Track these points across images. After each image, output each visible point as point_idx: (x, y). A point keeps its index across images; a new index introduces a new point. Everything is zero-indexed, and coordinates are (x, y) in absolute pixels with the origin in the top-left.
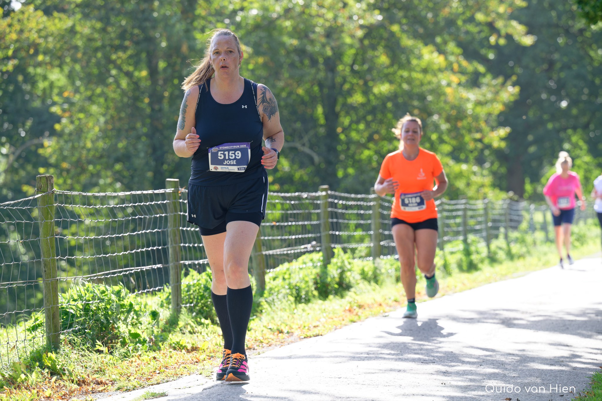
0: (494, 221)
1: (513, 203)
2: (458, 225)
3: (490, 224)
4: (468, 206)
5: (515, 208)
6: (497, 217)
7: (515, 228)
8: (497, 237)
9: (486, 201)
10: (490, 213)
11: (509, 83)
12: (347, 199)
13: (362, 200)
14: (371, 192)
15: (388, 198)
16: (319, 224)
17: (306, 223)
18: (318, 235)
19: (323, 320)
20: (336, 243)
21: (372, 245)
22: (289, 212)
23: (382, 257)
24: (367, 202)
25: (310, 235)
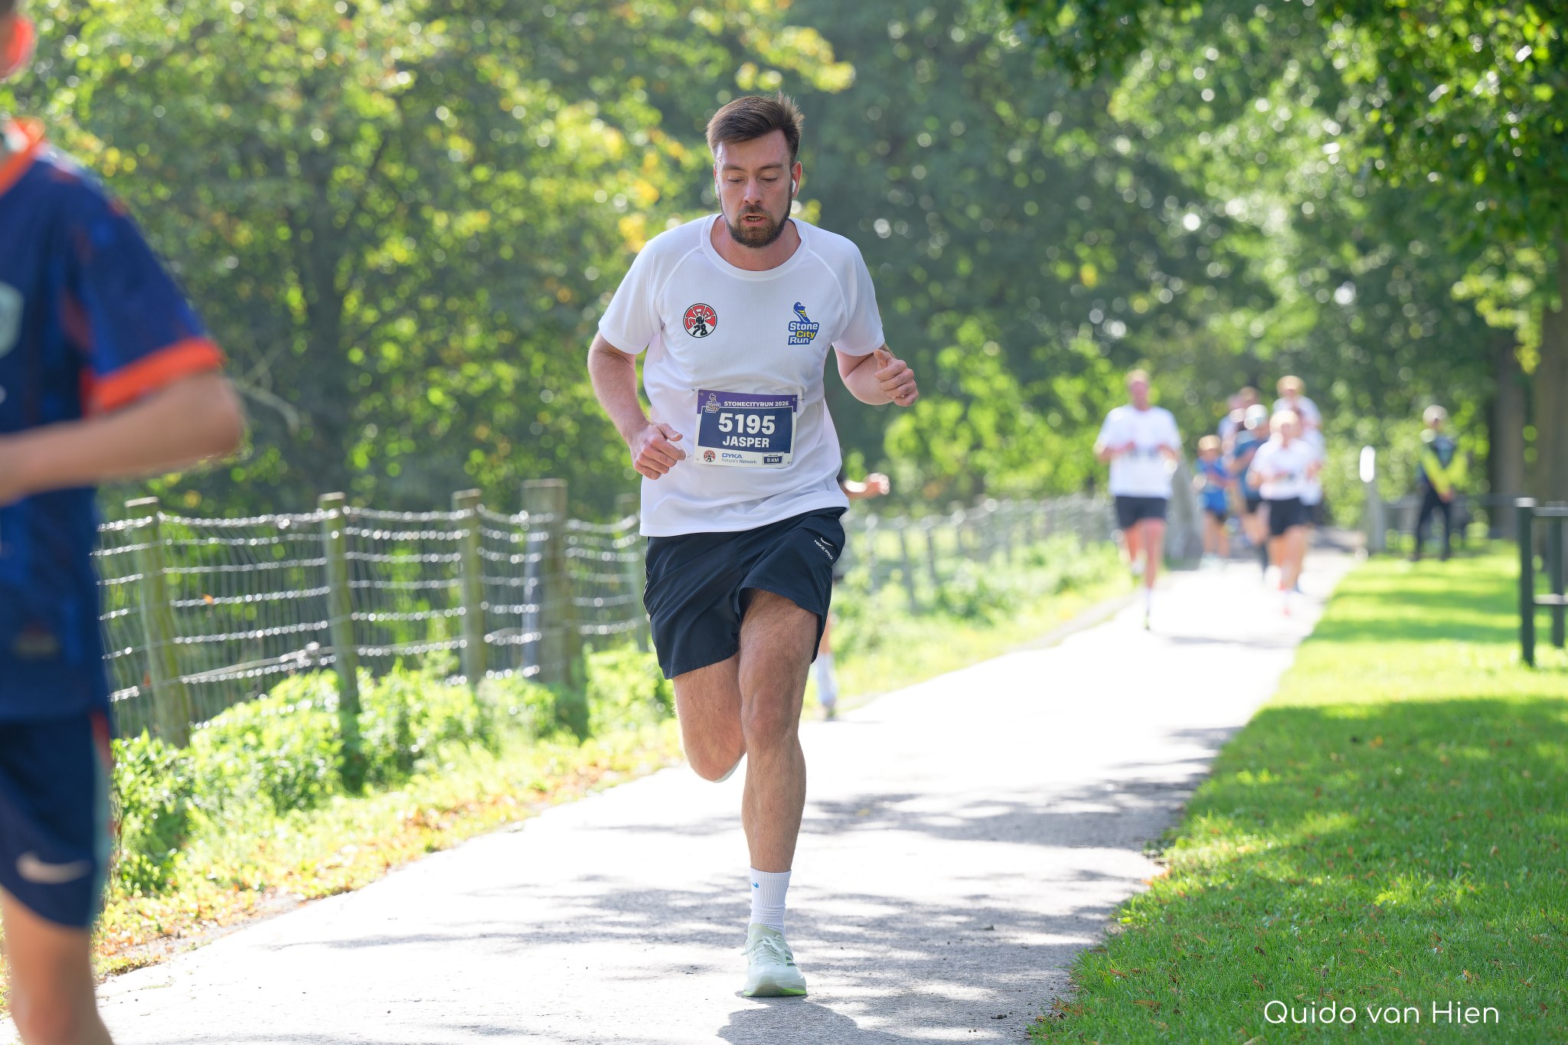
12: (396, 527)
13: (433, 525)
14: (455, 504)
15: (499, 518)
16: (324, 595)
17: (290, 594)
18: (324, 624)
19: (350, 850)
20: (370, 644)
21: (463, 643)
22: (246, 568)
23: (490, 674)
24: (446, 531)
25: (302, 627)
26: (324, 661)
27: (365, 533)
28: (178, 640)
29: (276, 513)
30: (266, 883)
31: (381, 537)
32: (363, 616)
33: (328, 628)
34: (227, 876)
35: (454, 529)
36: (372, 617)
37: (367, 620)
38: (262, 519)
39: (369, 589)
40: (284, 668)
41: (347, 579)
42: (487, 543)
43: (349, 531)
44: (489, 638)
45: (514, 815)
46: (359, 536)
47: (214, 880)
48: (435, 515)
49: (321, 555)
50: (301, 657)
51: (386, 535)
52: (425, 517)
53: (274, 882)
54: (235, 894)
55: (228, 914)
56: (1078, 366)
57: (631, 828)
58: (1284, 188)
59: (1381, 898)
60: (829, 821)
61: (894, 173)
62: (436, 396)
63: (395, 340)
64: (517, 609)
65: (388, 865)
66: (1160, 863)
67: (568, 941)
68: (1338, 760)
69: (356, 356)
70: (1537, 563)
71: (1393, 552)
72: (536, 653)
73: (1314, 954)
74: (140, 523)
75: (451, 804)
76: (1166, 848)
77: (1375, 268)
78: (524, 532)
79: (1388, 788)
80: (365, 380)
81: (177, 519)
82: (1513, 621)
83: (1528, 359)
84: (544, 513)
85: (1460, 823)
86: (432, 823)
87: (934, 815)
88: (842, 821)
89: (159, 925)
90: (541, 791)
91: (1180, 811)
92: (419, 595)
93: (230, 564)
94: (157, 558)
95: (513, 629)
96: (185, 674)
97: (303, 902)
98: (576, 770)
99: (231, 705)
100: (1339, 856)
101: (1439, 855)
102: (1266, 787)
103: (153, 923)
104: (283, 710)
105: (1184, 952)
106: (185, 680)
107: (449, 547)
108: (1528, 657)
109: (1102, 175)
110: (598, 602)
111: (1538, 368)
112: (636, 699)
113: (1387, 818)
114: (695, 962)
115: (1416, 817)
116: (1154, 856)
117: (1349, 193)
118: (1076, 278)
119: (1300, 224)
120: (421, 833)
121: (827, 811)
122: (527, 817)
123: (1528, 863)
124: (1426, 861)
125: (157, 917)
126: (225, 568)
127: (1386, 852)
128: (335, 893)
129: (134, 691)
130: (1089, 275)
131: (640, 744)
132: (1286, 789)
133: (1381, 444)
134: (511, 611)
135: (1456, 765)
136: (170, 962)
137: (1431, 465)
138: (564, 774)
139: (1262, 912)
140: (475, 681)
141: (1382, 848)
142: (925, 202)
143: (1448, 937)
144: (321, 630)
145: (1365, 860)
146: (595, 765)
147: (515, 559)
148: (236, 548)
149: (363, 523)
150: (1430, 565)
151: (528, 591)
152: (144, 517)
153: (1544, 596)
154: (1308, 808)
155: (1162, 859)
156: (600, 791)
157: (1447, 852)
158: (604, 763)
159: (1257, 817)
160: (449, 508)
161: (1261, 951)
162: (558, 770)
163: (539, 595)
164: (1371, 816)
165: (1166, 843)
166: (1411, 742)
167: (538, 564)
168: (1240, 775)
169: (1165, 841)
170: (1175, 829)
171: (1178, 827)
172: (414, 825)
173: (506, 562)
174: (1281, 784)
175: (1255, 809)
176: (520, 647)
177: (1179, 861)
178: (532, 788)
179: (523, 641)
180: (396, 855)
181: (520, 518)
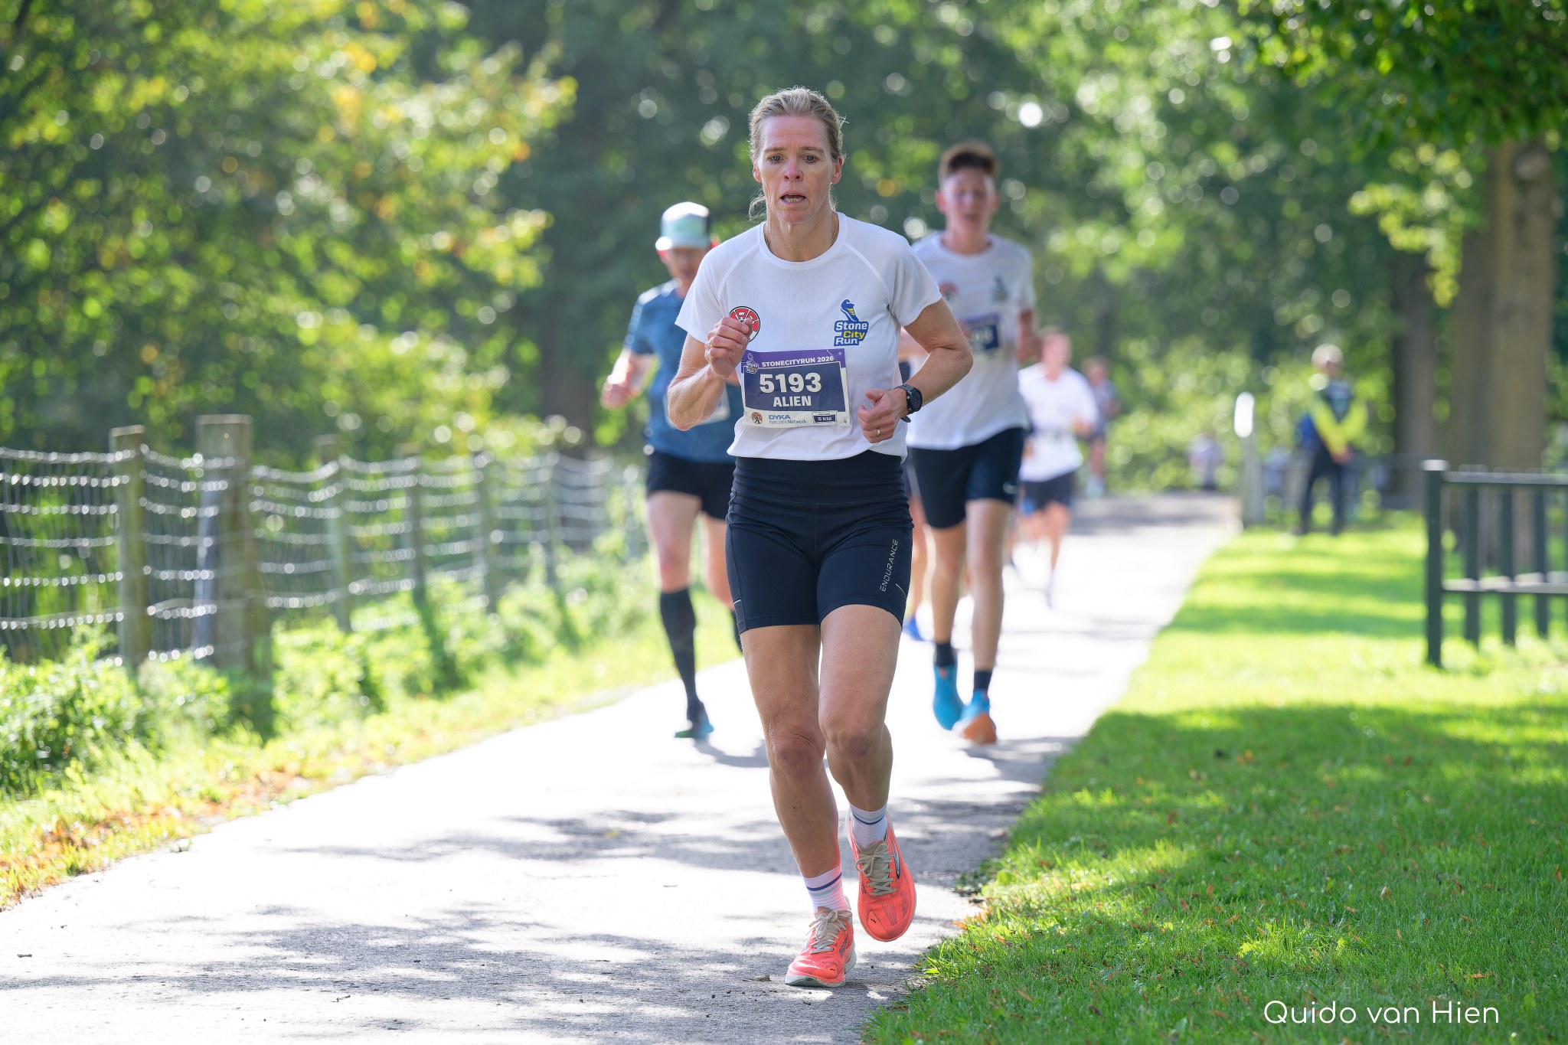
0: (509, 525)
1: (571, 464)
2: (397, 542)
3: (497, 537)
4: (425, 480)
5: (575, 480)
6: (519, 513)
7: (581, 546)
8: (520, 575)
9: (483, 461)
10: (496, 495)
11: (538, 68)
12: (38, 470)
13: (85, 469)
14: (113, 443)
20: (4, 615)
21: (120, 616)
23: (152, 654)
24: (101, 477)
27: (2, 477)
31: (20, 484)
35: (110, 475)
36: (7, 581)
42: (151, 492)
44: (152, 610)
45: (180, 830)
48: (87, 457)
51: (26, 480)
52: (74, 458)
57: (323, 850)
58: (1149, 72)
59: (1246, 948)
60: (570, 844)
61: (668, 41)
62: (93, 308)
63: (43, 236)
64: (188, 575)
65: (22, 890)
66: (976, 902)
67: (242, 988)
68: (1199, 778)
70: (1449, 540)
71: (1272, 525)
72: (212, 630)
73: (1161, 1015)
75: (101, 814)
76: (984, 884)
77: (1258, 172)
78: (198, 480)
79: (1258, 814)
82: (1417, 611)
83: (1444, 289)
84: (223, 457)
85: (1345, 855)
86: (77, 838)
87: (700, 840)
88: (585, 845)
90: (214, 801)
91: (1002, 838)
95: (183, 601)
98: (257, 777)
100: (1195, 896)
101: (1319, 896)
102: (1107, 811)
105: (1002, 1011)
107: (104, 495)
108: (1434, 657)
109: (923, 50)
110: (289, 568)
111: (1455, 300)
112: (335, 689)
113: (1256, 850)
114: (400, 1015)
115: (1291, 851)
116: (969, 894)
117: (1228, 80)
119: (1167, 114)
120: (62, 851)
121: (567, 832)
122: (194, 833)
123: (1426, 908)
124: (1302, 903)
127: (1252, 893)
131: (340, 747)
132: (1134, 813)
133: (1260, 389)
134: (180, 577)
135: (1341, 788)
137: (1323, 419)
138: (243, 781)
139: (1100, 963)
140: (134, 666)
141: (1248, 886)
142: (702, 78)
145: (1228, 902)
146: (281, 770)
147: (187, 513)
149: (1, 465)
150: (1318, 542)
151: (202, 553)
153: (1456, 582)
154: (1159, 837)
155: (979, 897)
156: (286, 804)
157: (1326, 893)
158: (292, 767)
159: (1096, 848)
160: (105, 449)
161: (1097, 1012)
162: (235, 775)
163: (215, 558)
164: (1235, 849)
165: (984, 878)
166: (1288, 758)
167: (214, 520)
168: (1078, 795)
169: (982, 875)
170: (995, 860)
171: (999, 857)
172: (54, 842)
173: (175, 517)
174: (1128, 808)
175: (1095, 836)
176: (190, 621)
177: (1000, 899)
178: (202, 797)
179: (194, 615)
180: (31, 878)
181: (193, 462)
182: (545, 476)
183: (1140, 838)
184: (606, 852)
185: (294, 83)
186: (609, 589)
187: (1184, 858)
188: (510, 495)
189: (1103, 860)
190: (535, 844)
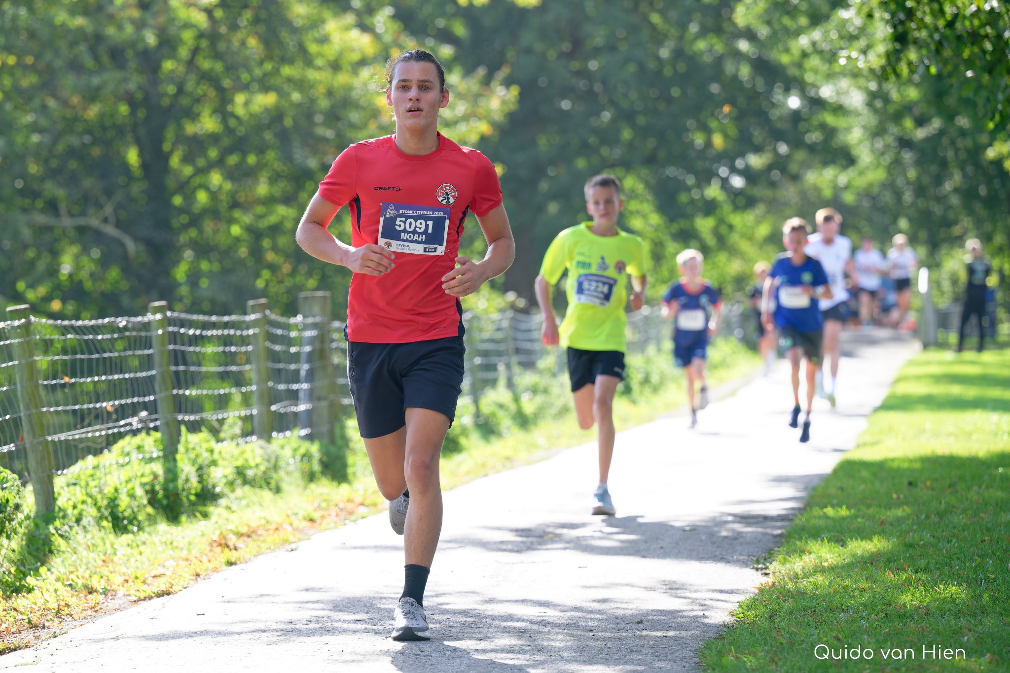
0: (485, 354)
1: (521, 317)
3: (478, 361)
5: (523, 326)
6: (491, 347)
7: (529, 365)
8: (493, 383)
9: (469, 316)
10: (477, 336)
11: (497, 80)
12: (205, 326)
13: (233, 325)
14: (249, 309)
15: (282, 320)
16: (153, 376)
17: (127, 376)
18: (152, 398)
19: (170, 564)
20: (186, 412)
21: (255, 412)
22: (94, 356)
23: (275, 434)
24: (242, 330)
25: (135, 400)
26: (152, 425)
27: (182, 331)
28: (45, 409)
29: (117, 317)
30: (109, 588)
31: (194, 334)
32: (181, 392)
33: (155, 400)
34: (80, 582)
35: (248, 328)
36: (187, 392)
37: (184, 395)
38: (106, 320)
39: (185, 372)
40: (122, 430)
41: (169, 364)
42: (273, 339)
43: (171, 329)
44: (274, 408)
45: (291, 538)
46: (178, 332)
47: (70, 585)
48: (234, 318)
49: (150, 348)
50: (134, 421)
51: (198, 332)
52: (226, 319)
53: (114, 587)
54: (86, 596)
55: (80, 611)
56: (710, 208)
57: (376, 547)
60: (523, 542)
61: (575, 65)
62: (236, 230)
63: (207, 189)
64: (295, 387)
65: (198, 575)
66: (766, 574)
68: (898, 498)
69: (177, 200)
71: (942, 345)
72: (308, 419)
73: (877, 640)
74: (17, 323)
75: (245, 530)
76: (770, 564)
77: (929, 135)
78: (300, 330)
79: (934, 519)
80: (184, 219)
81: (44, 320)
84: (314, 316)
85: (986, 543)
86: (231, 544)
88: (532, 543)
89: (29, 619)
90: (312, 520)
91: (781, 536)
92: (224, 376)
93: (83, 353)
94: (29, 348)
95: (292, 402)
96: (49, 434)
97: (135, 601)
98: (337, 506)
99: (83, 458)
100: (897, 569)
101: (972, 568)
102: (843, 519)
103: (25, 617)
104: (121, 460)
105: (781, 640)
106: (50, 439)
107: (244, 340)
109: (729, 67)
113: (933, 541)
115: (954, 540)
116: (762, 569)
118: (709, 144)
120: (222, 552)
121: (521, 536)
122: (300, 540)
124: (961, 572)
125: (28, 613)
126: (79, 356)
127: (932, 567)
128: (159, 595)
129: (12, 447)
130: (718, 141)
132: (860, 520)
133: (932, 265)
134: (290, 388)
135: (984, 503)
136: (37, 646)
138: (329, 508)
139: (840, 611)
140: (264, 440)
141: (928, 563)
142: (598, 87)
143: (976, 629)
144: (150, 401)
145: (915, 572)
146: (351, 502)
147: (293, 350)
148: (86, 341)
149: (182, 323)
150: (969, 355)
151: (303, 373)
152: (19, 319)
154: (876, 534)
155: (767, 571)
156: (354, 521)
157: (976, 566)
158: (358, 500)
159: (837, 541)
160: (245, 313)
161: (839, 639)
162: (324, 505)
163: (311, 376)
164: (921, 540)
165: (770, 560)
166: (952, 485)
167: (310, 354)
168: (825, 510)
169: (769, 558)
170: (776, 549)
171: (779, 547)
172: (217, 546)
173: (287, 352)
174: (856, 517)
175: (837, 534)
176: (296, 414)
177: (780, 572)
178: (305, 518)
179: (299, 410)
180: (203, 568)
181: (296, 319)
182: (505, 324)
183: (864, 534)
184: (544, 547)
185: (354, 94)
186: (546, 391)
187: (890, 547)
188: (486, 335)
189: (841, 548)
190: (502, 542)
